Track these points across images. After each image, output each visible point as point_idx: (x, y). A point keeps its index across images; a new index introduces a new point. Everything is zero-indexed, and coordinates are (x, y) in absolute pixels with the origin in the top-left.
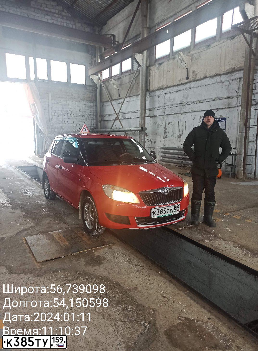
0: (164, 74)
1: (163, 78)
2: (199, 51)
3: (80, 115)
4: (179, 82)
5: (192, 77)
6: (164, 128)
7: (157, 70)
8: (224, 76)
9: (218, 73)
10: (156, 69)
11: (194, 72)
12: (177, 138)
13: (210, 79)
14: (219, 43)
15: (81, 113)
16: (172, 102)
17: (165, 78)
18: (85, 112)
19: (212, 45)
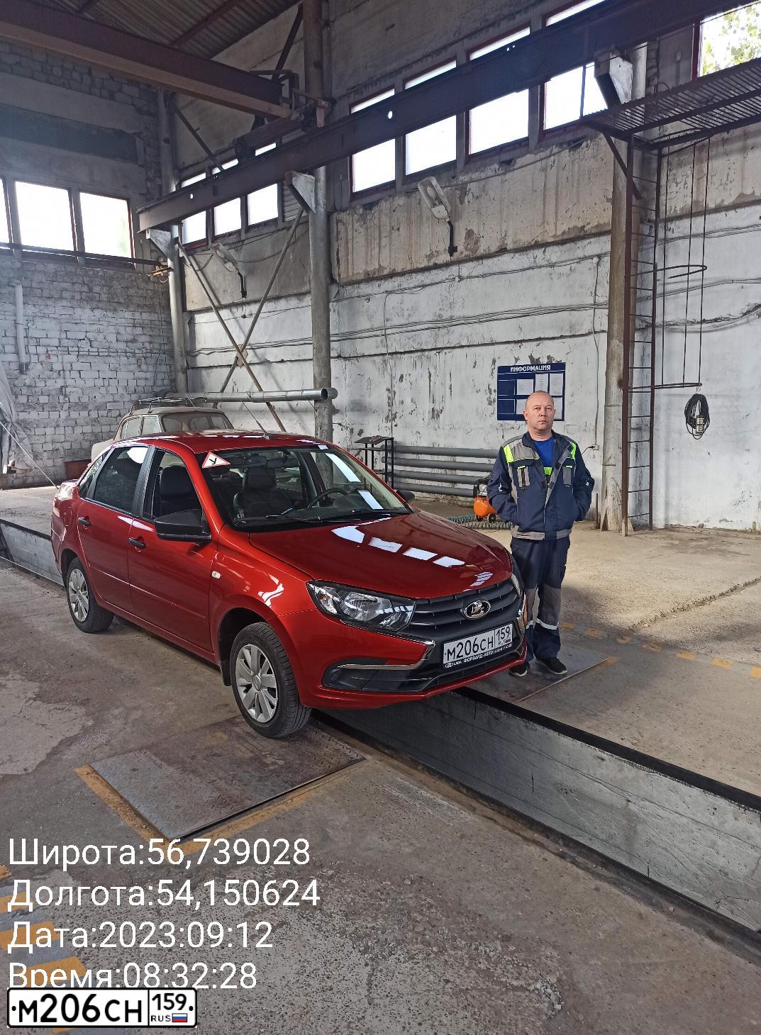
0: (382, 236)
1: (379, 246)
2: (483, 175)
3: (119, 351)
4: (429, 261)
5: (466, 248)
6: (388, 390)
7: (358, 224)
8: (556, 248)
9: (539, 239)
10: (358, 221)
11: (470, 233)
12: (426, 420)
13: (517, 255)
14: (538, 157)
15: (122, 346)
16: (409, 315)
17: (384, 247)
18: (134, 341)
19: (520, 162)
